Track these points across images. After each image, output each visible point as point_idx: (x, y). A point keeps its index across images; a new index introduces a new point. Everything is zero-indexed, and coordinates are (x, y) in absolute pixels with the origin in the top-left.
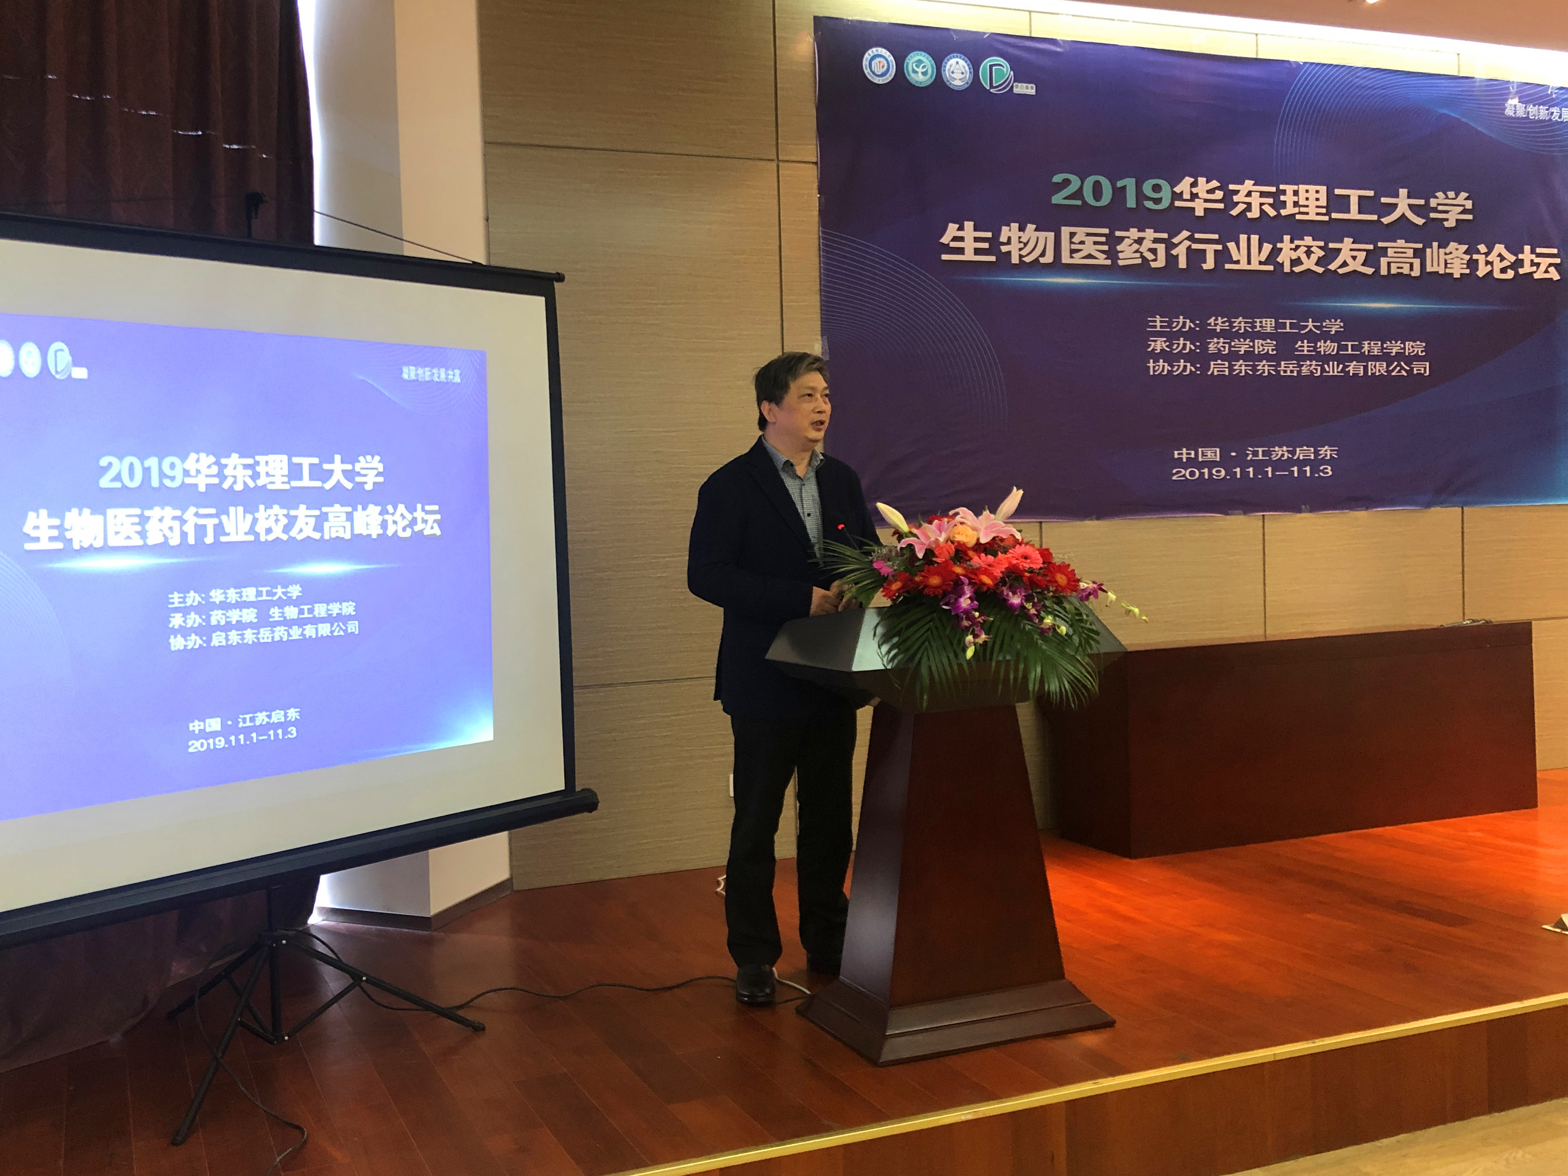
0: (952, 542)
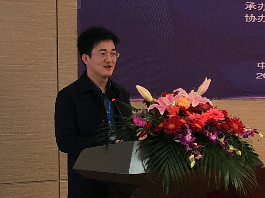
0: (178, 106)
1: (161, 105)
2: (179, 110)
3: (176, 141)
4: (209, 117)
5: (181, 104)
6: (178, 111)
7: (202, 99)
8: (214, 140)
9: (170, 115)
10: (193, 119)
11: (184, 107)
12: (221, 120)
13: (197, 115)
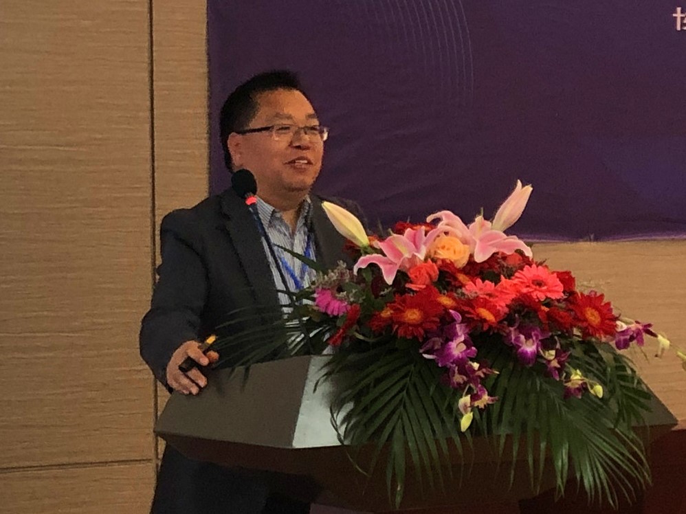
0: (434, 261)
1: (390, 256)
2: (438, 272)
3: (426, 356)
4: (518, 291)
5: (443, 255)
6: (435, 274)
7: (505, 239)
8: (529, 355)
9: (413, 285)
10: (473, 295)
11: (452, 263)
12: (552, 300)
13: (486, 285)
